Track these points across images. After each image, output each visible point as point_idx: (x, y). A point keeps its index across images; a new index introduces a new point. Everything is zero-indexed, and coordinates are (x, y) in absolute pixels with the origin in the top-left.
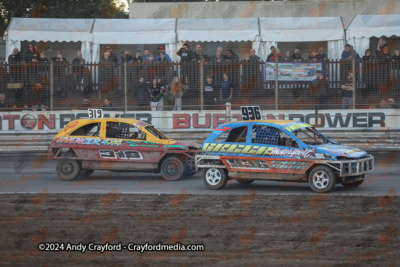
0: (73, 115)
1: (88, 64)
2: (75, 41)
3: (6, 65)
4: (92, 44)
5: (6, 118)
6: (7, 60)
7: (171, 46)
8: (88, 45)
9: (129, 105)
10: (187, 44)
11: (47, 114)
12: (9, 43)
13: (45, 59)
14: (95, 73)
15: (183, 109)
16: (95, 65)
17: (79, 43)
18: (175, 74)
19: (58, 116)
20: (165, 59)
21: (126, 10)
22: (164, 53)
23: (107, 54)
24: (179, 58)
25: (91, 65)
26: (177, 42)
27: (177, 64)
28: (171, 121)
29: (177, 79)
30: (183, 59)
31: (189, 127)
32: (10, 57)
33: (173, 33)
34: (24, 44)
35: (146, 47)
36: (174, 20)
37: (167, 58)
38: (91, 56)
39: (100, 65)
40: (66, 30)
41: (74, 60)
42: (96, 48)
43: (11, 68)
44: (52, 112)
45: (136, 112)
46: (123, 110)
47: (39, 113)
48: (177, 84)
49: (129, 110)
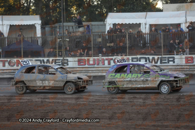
0: (138, 58)
1: (144, 34)
2: (138, 23)
3: (106, 35)
4: (146, 24)
5: (106, 59)
6: (106, 33)
7: (183, 24)
8: (144, 25)
9: (164, 52)
10: (191, 23)
11: (125, 57)
12: (107, 25)
13: (124, 32)
14: (147, 38)
15: (190, 54)
16: (147, 34)
17: (140, 24)
18: (186, 38)
19: (130, 59)
20: (180, 31)
21: (161, 8)
22: (180, 27)
23: (153, 29)
24: (187, 30)
25: (146, 34)
26: (186, 22)
27: (187, 33)
28: (184, 60)
29: (186, 40)
30: (189, 30)
31: (193, 63)
32: (108, 31)
33: (184, 18)
34: (114, 25)
35: (171, 25)
36: (184, 12)
37: (182, 30)
38: (145, 30)
39: (150, 34)
40: (134, 18)
41: (138, 32)
42: (148, 26)
43: (109, 36)
44: (128, 57)
45: (167, 56)
46: (161, 55)
47: (122, 57)
48: (186, 42)
49: (164, 55)
